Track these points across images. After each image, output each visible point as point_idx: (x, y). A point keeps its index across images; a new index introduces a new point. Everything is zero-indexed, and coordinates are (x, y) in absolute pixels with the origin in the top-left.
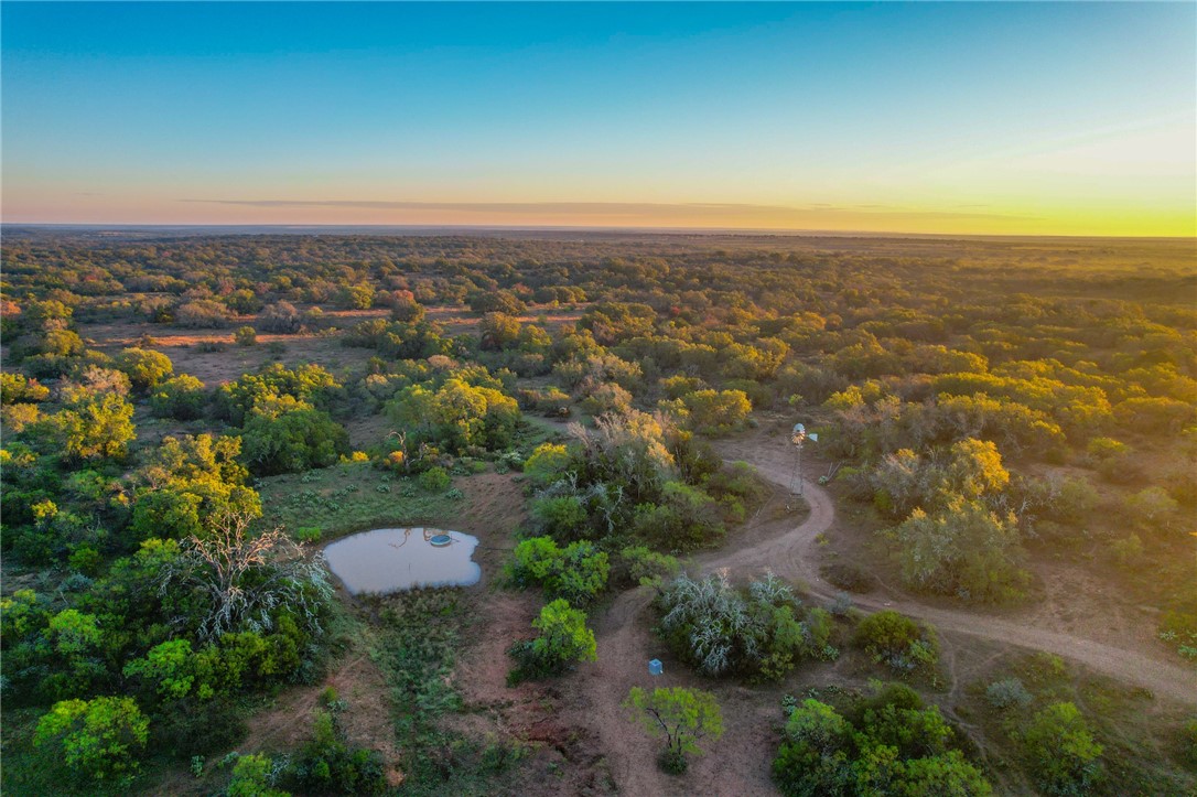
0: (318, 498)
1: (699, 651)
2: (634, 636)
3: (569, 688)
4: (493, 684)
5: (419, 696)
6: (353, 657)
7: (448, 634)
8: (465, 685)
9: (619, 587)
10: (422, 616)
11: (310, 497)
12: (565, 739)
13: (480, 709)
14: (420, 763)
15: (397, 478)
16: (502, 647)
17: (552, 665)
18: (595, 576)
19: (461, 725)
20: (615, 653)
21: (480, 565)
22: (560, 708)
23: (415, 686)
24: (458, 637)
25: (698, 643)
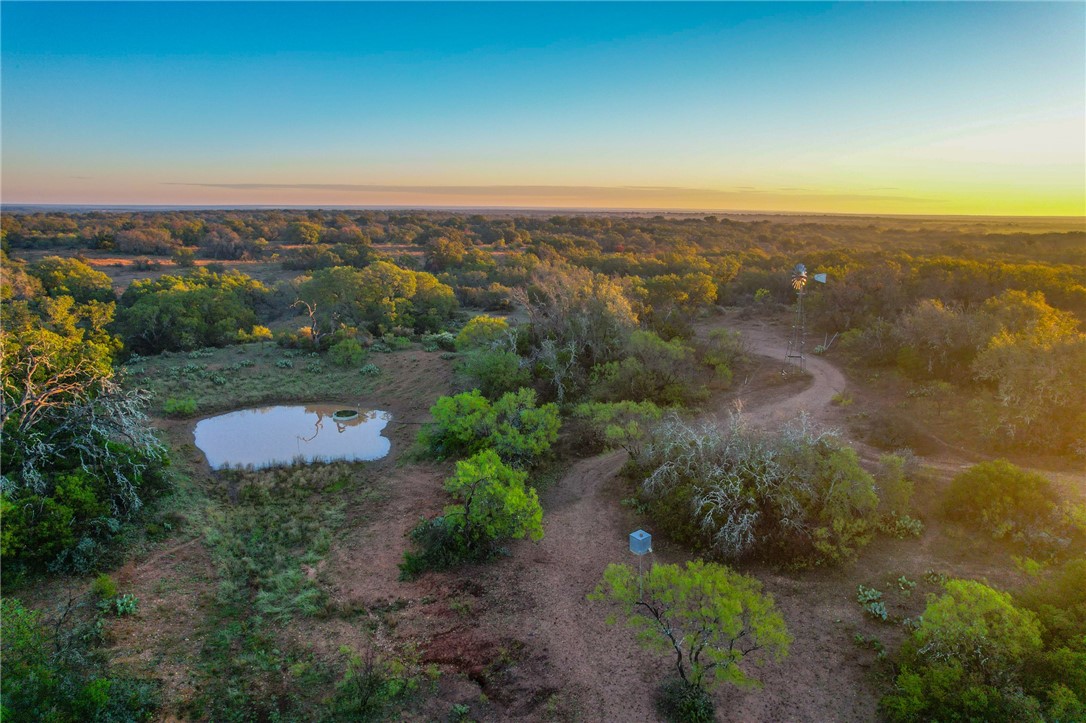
0: (202, 371)
1: (708, 519)
2: (597, 510)
3: (497, 580)
4: (379, 575)
5: (262, 594)
6: (178, 540)
7: (328, 513)
8: (337, 579)
9: (574, 455)
10: (300, 492)
11: (193, 370)
12: (487, 662)
13: (352, 614)
14: (228, 704)
15: (304, 355)
16: (402, 527)
17: (472, 547)
18: (541, 433)
19: (316, 638)
20: (572, 532)
21: (391, 440)
22: (481, 611)
23: (258, 580)
24: (341, 516)
25: (705, 510)
